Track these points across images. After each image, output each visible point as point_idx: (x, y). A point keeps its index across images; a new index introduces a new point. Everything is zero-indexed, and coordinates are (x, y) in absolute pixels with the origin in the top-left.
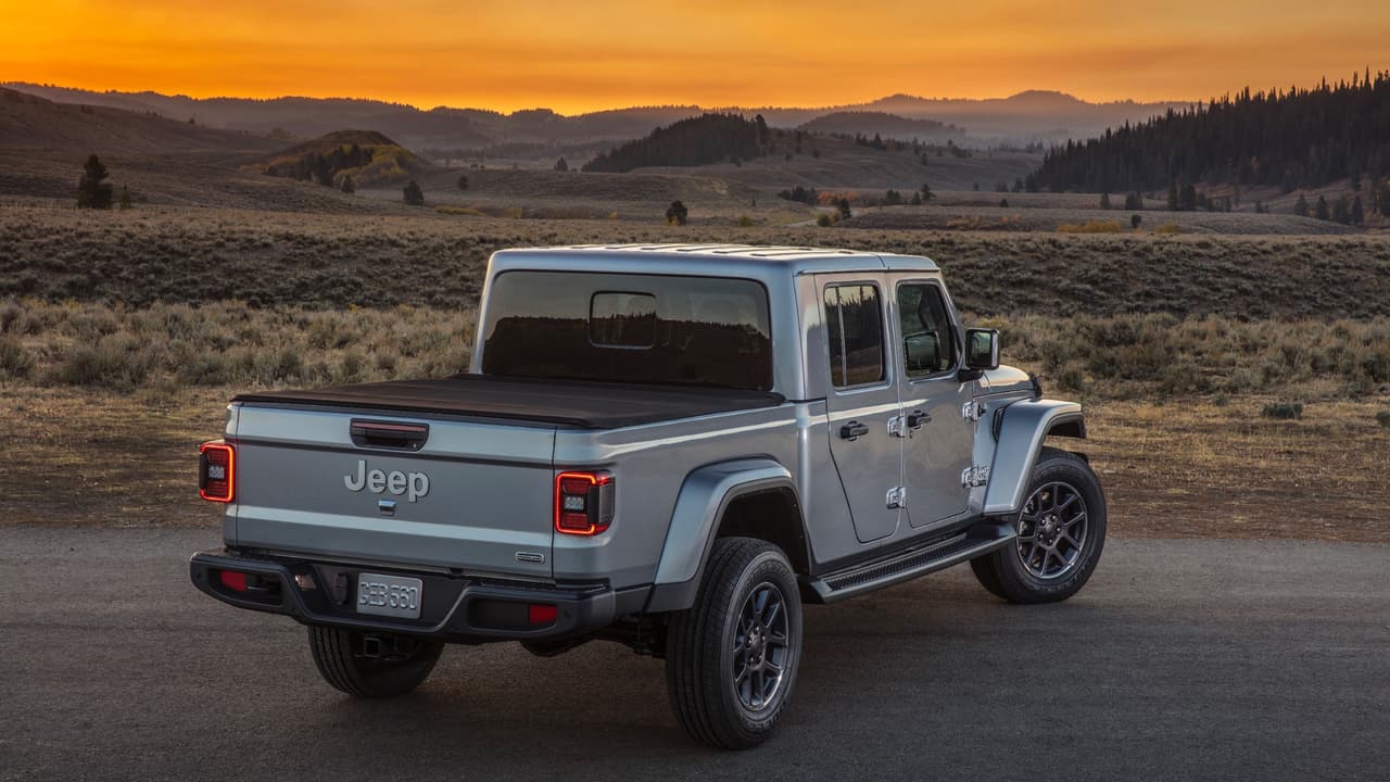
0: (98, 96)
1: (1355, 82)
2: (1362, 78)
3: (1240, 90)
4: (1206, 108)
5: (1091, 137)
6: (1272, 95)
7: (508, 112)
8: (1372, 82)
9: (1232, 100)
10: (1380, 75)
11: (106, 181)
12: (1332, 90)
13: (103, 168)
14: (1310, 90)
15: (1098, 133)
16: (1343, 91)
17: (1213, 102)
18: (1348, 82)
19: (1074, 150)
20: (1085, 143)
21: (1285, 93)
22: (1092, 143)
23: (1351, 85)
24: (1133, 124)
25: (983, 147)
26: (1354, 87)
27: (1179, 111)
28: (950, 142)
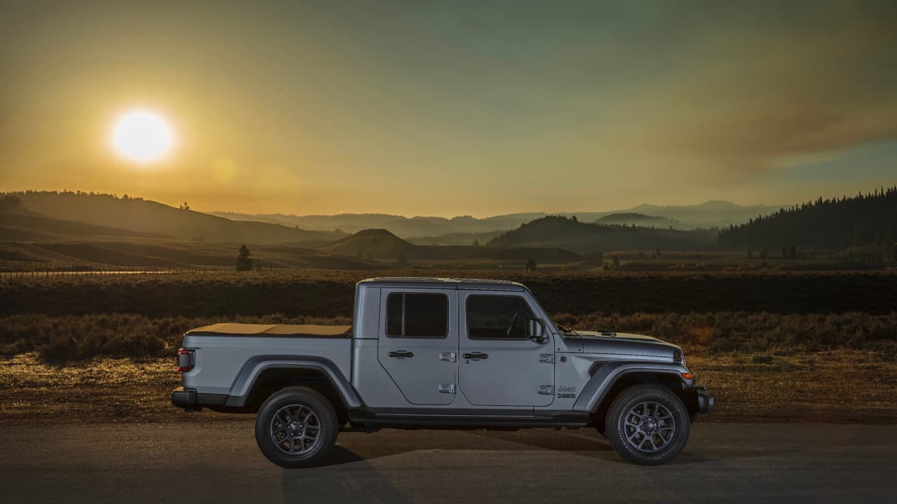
0: (254, 217)
1: (876, 193)
2: (879, 192)
3: (817, 199)
4: (800, 207)
5: (742, 223)
6: (834, 201)
7: (450, 218)
8: (885, 193)
9: (813, 204)
10: (889, 190)
11: (249, 257)
12: (865, 197)
13: (248, 251)
14: (853, 198)
15: (746, 221)
16: (870, 198)
17: (803, 205)
18: (873, 193)
19: (733, 230)
20: (739, 226)
21: (841, 199)
22: (743, 226)
23: (874, 194)
24: (763, 216)
25: (688, 229)
26: (876, 196)
27: (787, 209)
28: (671, 227)
